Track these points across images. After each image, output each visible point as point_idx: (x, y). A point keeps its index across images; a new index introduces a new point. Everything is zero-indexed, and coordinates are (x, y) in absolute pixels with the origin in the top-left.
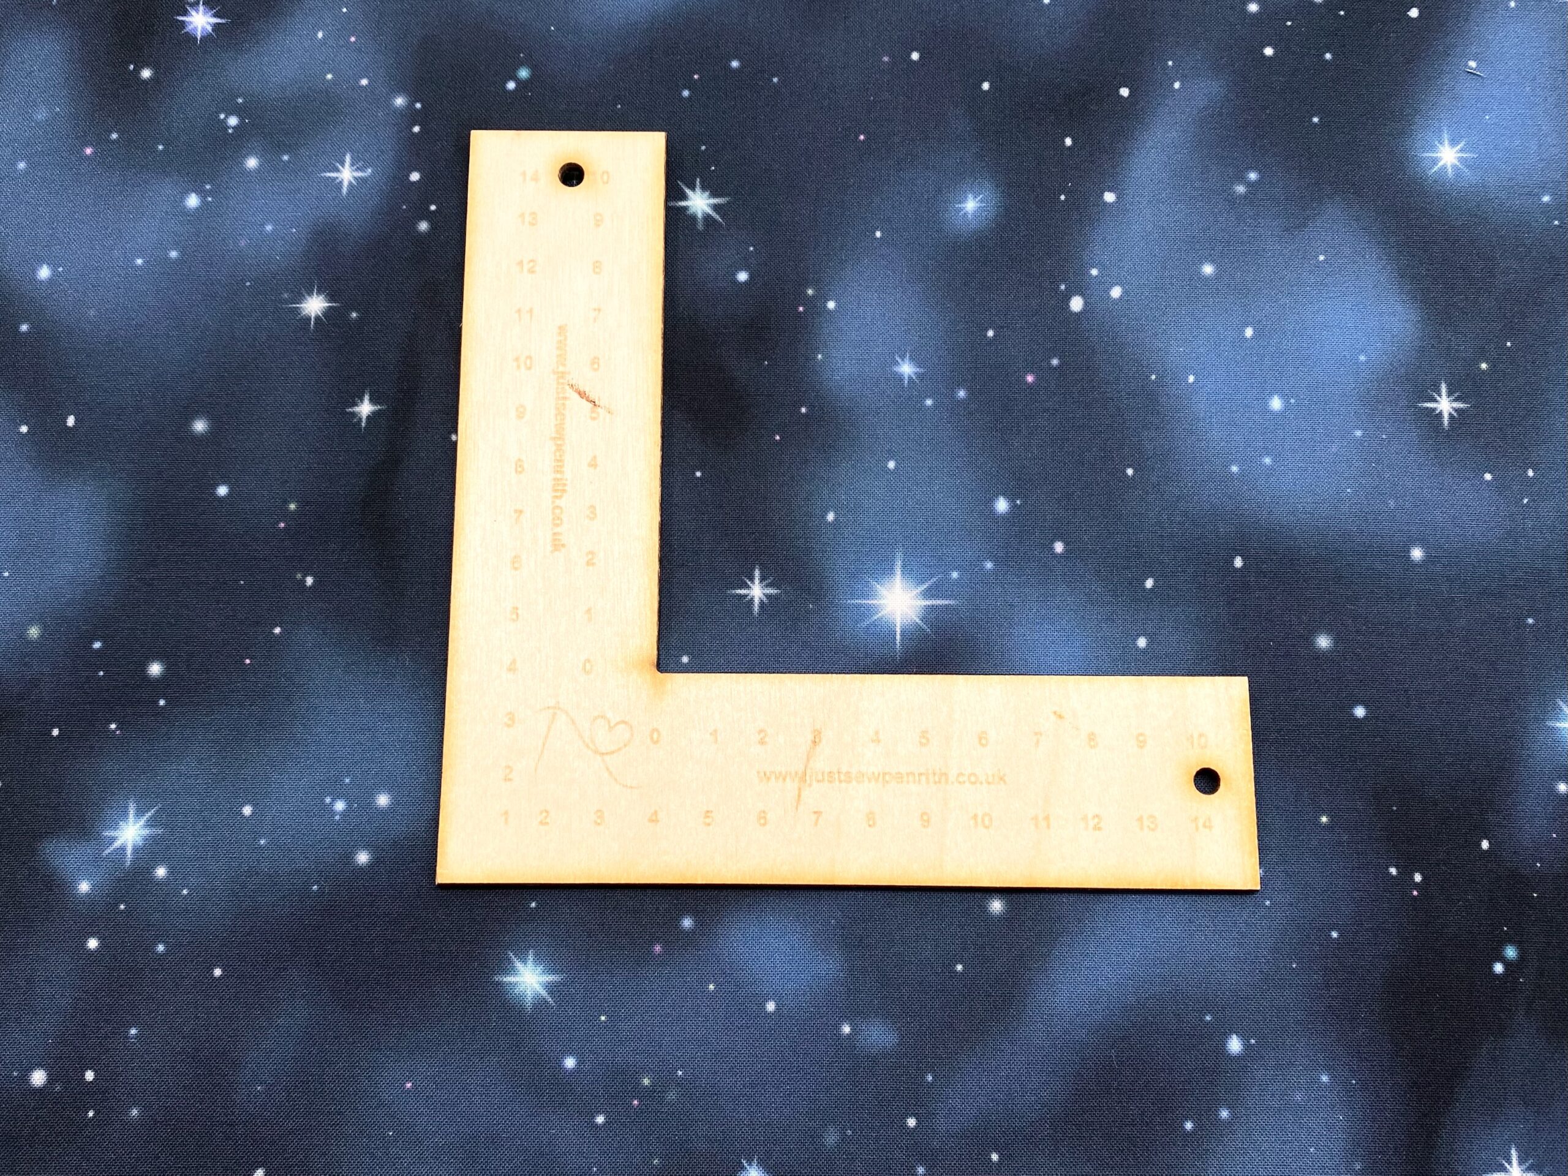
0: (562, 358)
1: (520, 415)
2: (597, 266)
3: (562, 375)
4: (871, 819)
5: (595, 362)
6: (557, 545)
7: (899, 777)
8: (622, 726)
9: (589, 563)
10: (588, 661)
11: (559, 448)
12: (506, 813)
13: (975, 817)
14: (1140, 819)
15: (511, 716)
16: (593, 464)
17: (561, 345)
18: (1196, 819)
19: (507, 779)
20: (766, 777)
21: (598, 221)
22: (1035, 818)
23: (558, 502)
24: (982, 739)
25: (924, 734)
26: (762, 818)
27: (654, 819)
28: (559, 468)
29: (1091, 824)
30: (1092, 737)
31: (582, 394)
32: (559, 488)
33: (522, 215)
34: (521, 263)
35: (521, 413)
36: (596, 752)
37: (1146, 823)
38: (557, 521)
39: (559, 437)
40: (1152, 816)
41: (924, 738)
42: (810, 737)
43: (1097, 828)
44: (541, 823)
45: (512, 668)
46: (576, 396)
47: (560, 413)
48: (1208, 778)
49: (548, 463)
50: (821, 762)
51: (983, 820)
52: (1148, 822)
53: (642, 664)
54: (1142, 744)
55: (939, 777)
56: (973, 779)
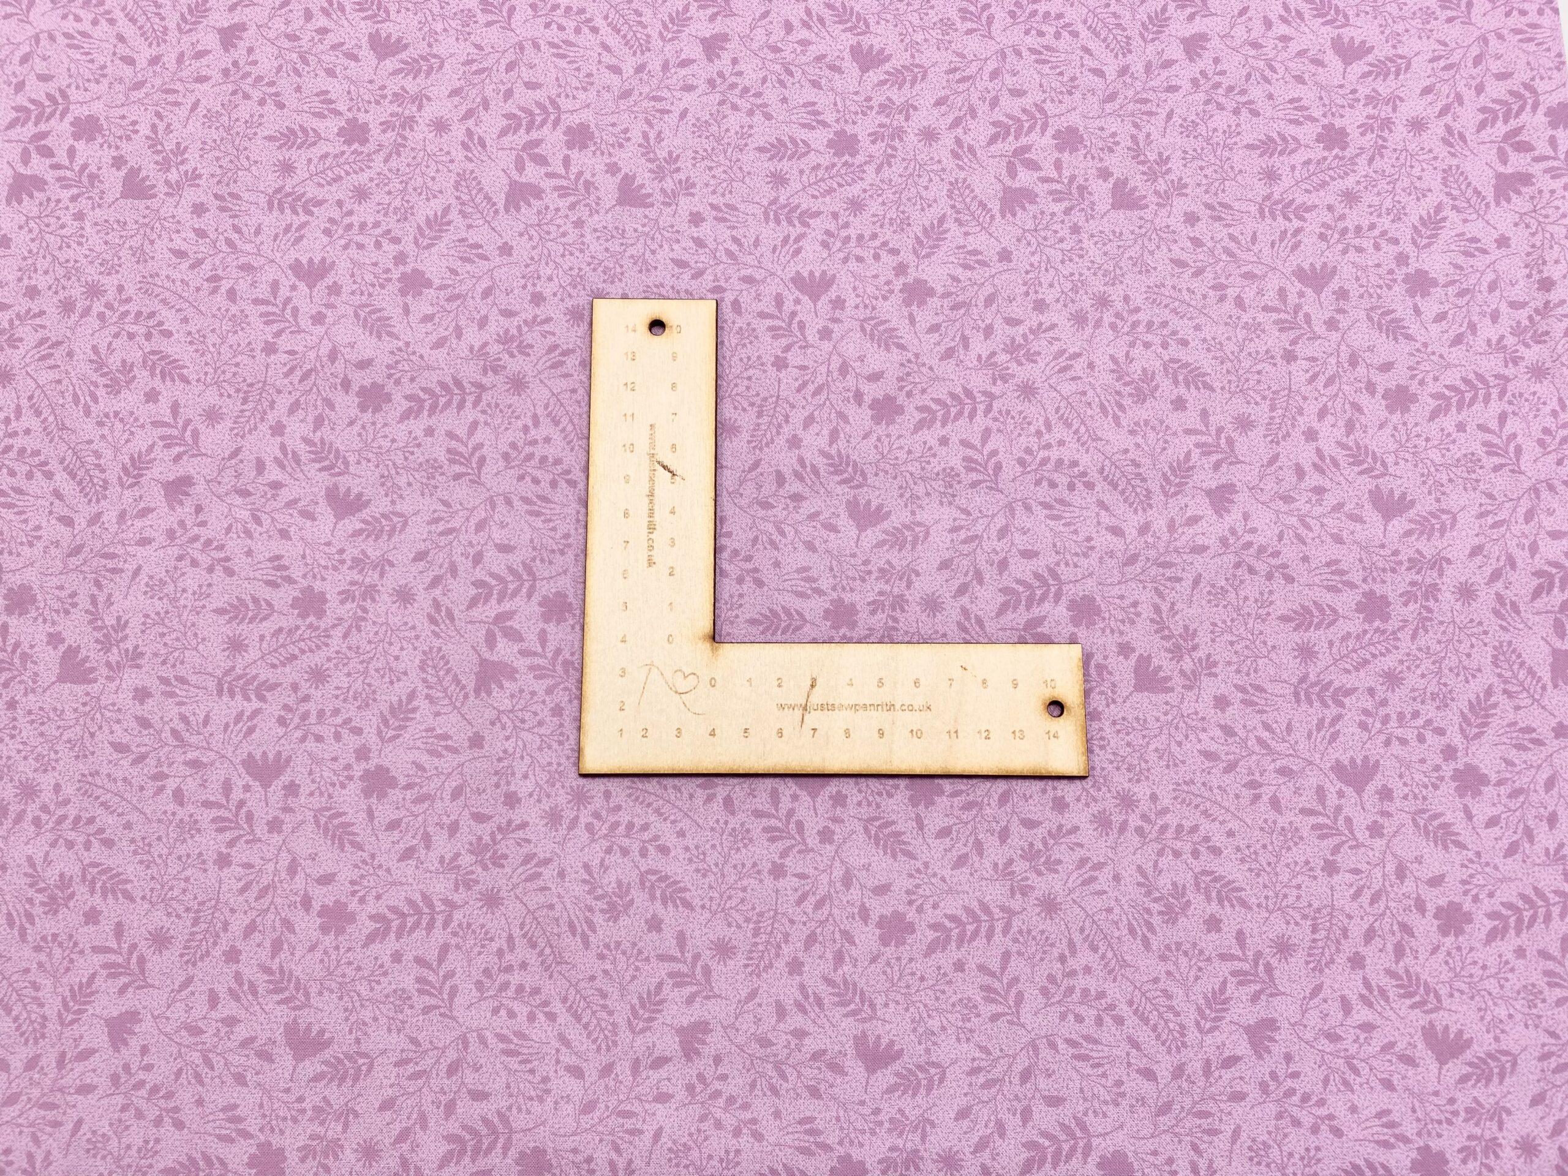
0: (652, 445)
1: (627, 482)
2: (674, 386)
3: (653, 455)
4: (847, 732)
5: (674, 446)
6: (651, 563)
7: (865, 707)
8: (692, 676)
9: (671, 574)
10: (671, 635)
11: (651, 502)
12: (621, 730)
13: (912, 731)
14: (1014, 732)
15: (624, 670)
16: (673, 512)
17: (652, 437)
18: (1048, 732)
19: (622, 709)
21: (675, 356)
22: (949, 732)
23: (651, 536)
24: (916, 683)
25: (880, 680)
26: (780, 733)
27: (713, 734)
28: (651, 514)
29: (984, 735)
30: (984, 682)
31: (665, 468)
32: (651, 528)
33: (627, 354)
34: (626, 385)
35: (627, 479)
36: (676, 692)
38: (651, 548)
39: (651, 495)
40: (1021, 731)
41: (881, 683)
42: (810, 682)
43: (987, 738)
44: (643, 736)
45: (624, 641)
46: (661, 468)
47: (651, 480)
48: (1057, 707)
49: (646, 512)
50: (816, 699)
51: (916, 733)
52: (1018, 734)
53: (704, 638)
54: (1016, 686)
55: (891, 707)
56: (911, 708)
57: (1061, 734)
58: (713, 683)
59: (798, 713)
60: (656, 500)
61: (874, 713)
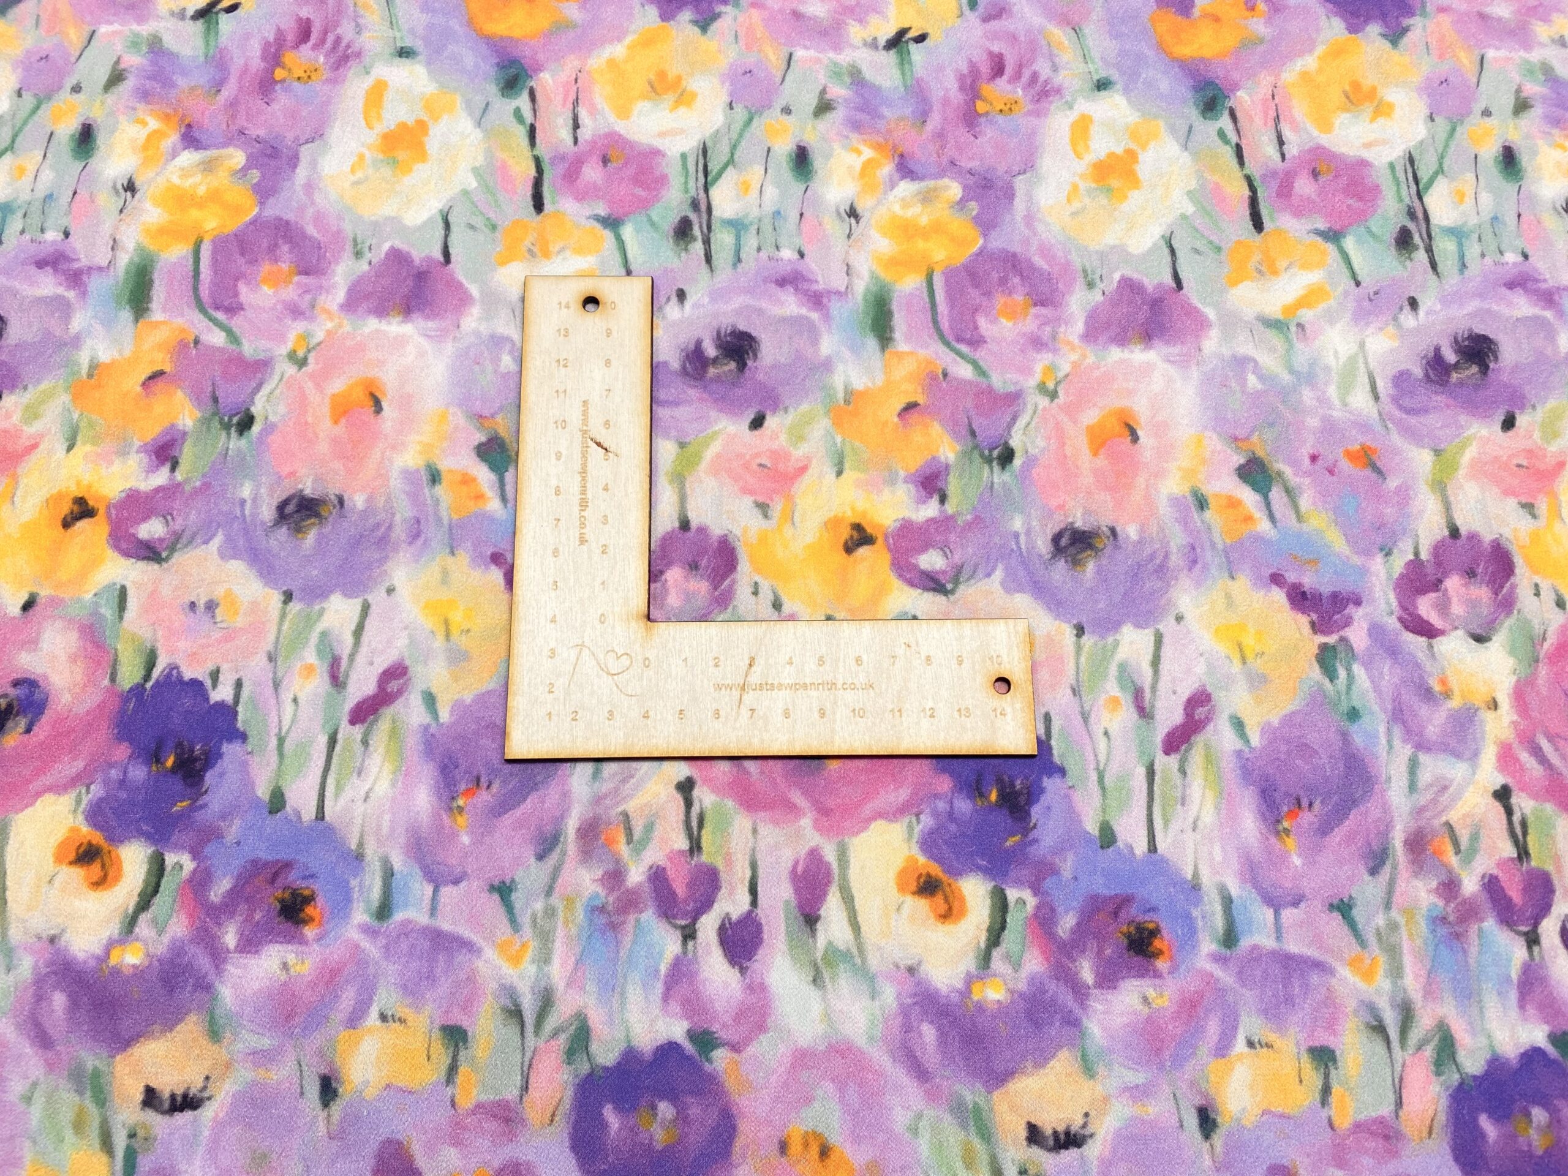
0: (585, 421)
1: (558, 458)
2: (608, 363)
3: (585, 432)
4: (787, 714)
5: (607, 424)
6: (583, 541)
7: (805, 686)
8: (625, 657)
9: (603, 552)
10: (603, 615)
11: (584, 479)
12: (550, 713)
13: (854, 710)
14: (959, 710)
15: (553, 651)
16: (606, 489)
17: (585, 413)
18: (995, 710)
19: (550, 692)
20: (719, 687)
21: (609, 333)
22: (892, 711)
23: (583, 513)
24: (858, 660)
25: (821, 658)
26: (717, 714)
29: (929, 713)
30: (928, 658)
31: (599, 444)
32: (584, 504)
33: (559, 330)
34: (558, 361)
35: (558, 456)
36: (608, 673)
37: (963, 712)
38: (583, 525)
39: (583, 472)
40: (967, 709)
41: (821, 661)
42: (748, 662)
43: (932, 716)
44: (573, 720)
45: (553, 621)
46: (595, 446)
47: (584, 456)
48: (1004, 682)
49: (576, 489)
50: (755, 678)
51: (858, 713)
52: (964, 712)
53: (636, 616)
54: (960, 663)
55: (832, 686)
56: (853, 687)
57: (1009, 710)
58: (646, 663)
59: (736, 693)
60: (589, 478)
61: (814, 693)
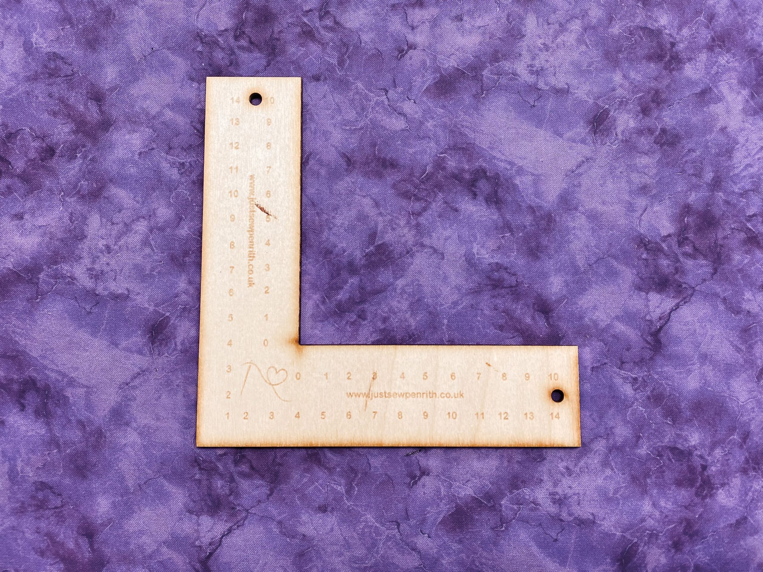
0: (252, 192)
2: (268, 145)
3: (252, 199)
4: (400, 415)
5: (268, 194)
6: (251, 284)
7: (414, 395)
8: (282, 372)
9: (266, 292)
10: (266, 340)
11: (251, 236)
12: (228, 414)
13: (449, 413)
15: (230, 367)
16: (268, 244)
17: (252, 185)
18: (551, 413)
19: (228, 397)
20: (350, 395)
21: (269, 122)
22: (477, 414)
23: (251, 262)
24: (453, 376)
25: (425, 374)
26: (349, 415)
27: (298, 416)
28: (251, 245)
29: (503, 416)
30: (504, 375)
31: (262, 209)
32: (252, 256)
33: (232, 120)
34: (232, 144)
35: (232, 218)
36: (270, 384)
38: (251, 271)
39: (251, 230)
40: (531, 413)
42: (372, 376)
43: (505, 418)
44: (244, 418)
45: (230, 344)
46: (259, 210)
48: (558, 394)
49: (246, 243)
51: (452, 415)
52: (529, 416)
53: (290, 342)
54: (527, 377)
55: (432, 395)
56: (448, 395)
57: (561, 415)
58: (298, 376)
59: (363, 399)
60: (255, 234)
61: (420, 399)
